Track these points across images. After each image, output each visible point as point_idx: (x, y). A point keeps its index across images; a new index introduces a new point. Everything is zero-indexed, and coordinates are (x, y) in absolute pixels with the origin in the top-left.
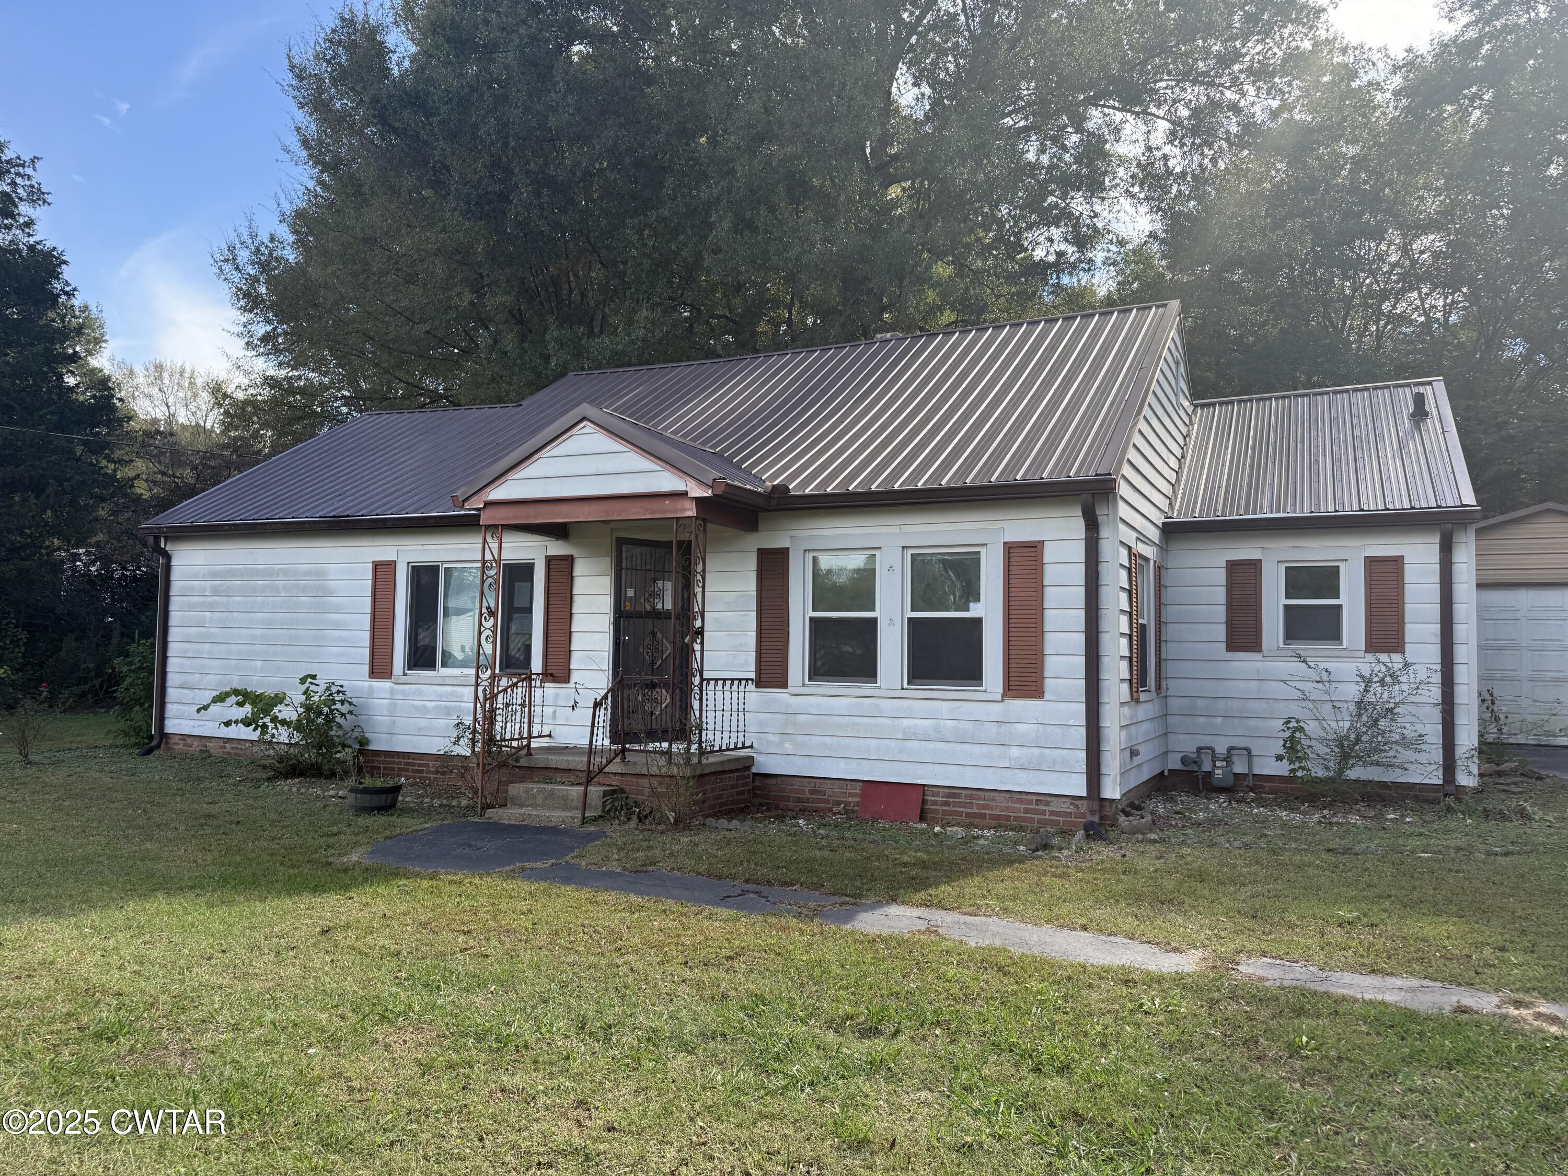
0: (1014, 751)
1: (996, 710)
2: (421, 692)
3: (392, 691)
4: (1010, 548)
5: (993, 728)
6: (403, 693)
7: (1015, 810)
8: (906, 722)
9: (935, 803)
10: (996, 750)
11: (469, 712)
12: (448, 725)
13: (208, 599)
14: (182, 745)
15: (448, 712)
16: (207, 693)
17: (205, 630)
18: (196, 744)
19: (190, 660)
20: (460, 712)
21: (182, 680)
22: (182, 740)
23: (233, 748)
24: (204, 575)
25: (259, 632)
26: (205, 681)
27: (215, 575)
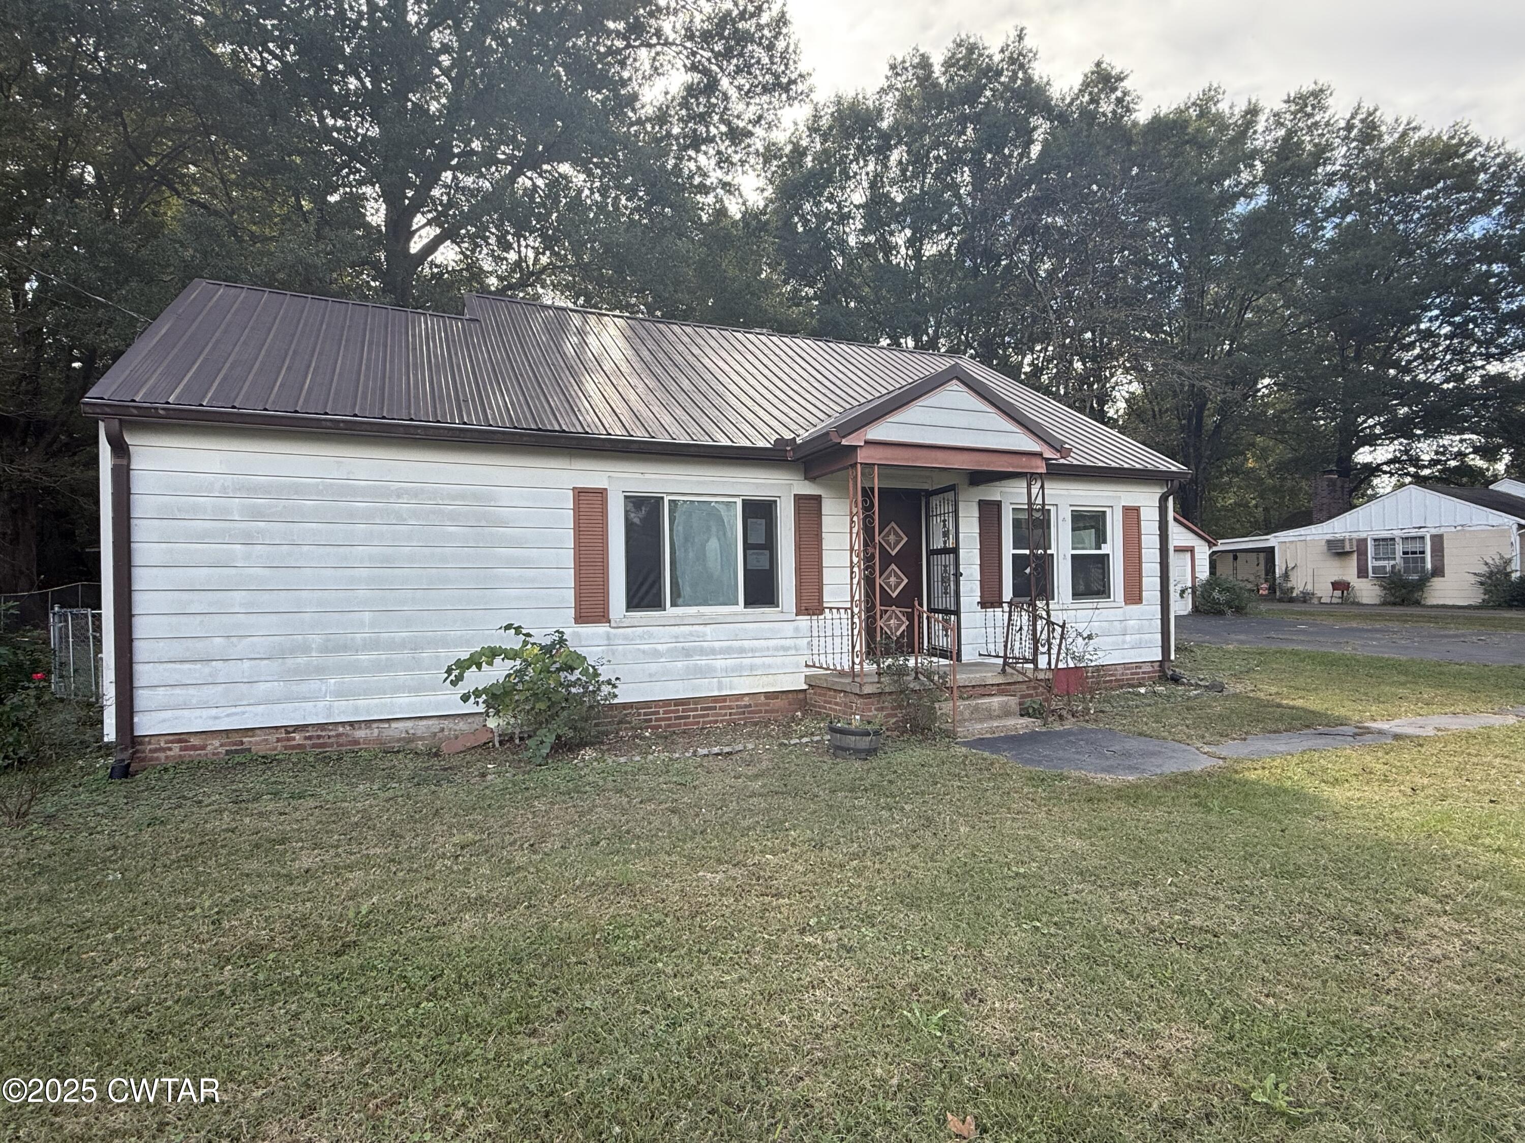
0: (1128, 638)
1: (1121, 613)
2: (651, 636)
3: (609, 636)
4: (1125, 510)
5: (1118, 624)
6: (626, 637)
9: (1088, 678)
10: (1120, 638)
11: (713, 651)
12: (688, 667)
13: (237, 525)
14: (176, 749)
15: (687, 653)
16: (247, 664)
17: (233, 571)
18: (217, 743)
19: (199, 618)
20: (702, 652)
21: (177, 650)
22: (180, 741)
23: (310, 738)
24: (224, 488)
25: (365, 572)
26: (241, 647)
27: (253, 491)
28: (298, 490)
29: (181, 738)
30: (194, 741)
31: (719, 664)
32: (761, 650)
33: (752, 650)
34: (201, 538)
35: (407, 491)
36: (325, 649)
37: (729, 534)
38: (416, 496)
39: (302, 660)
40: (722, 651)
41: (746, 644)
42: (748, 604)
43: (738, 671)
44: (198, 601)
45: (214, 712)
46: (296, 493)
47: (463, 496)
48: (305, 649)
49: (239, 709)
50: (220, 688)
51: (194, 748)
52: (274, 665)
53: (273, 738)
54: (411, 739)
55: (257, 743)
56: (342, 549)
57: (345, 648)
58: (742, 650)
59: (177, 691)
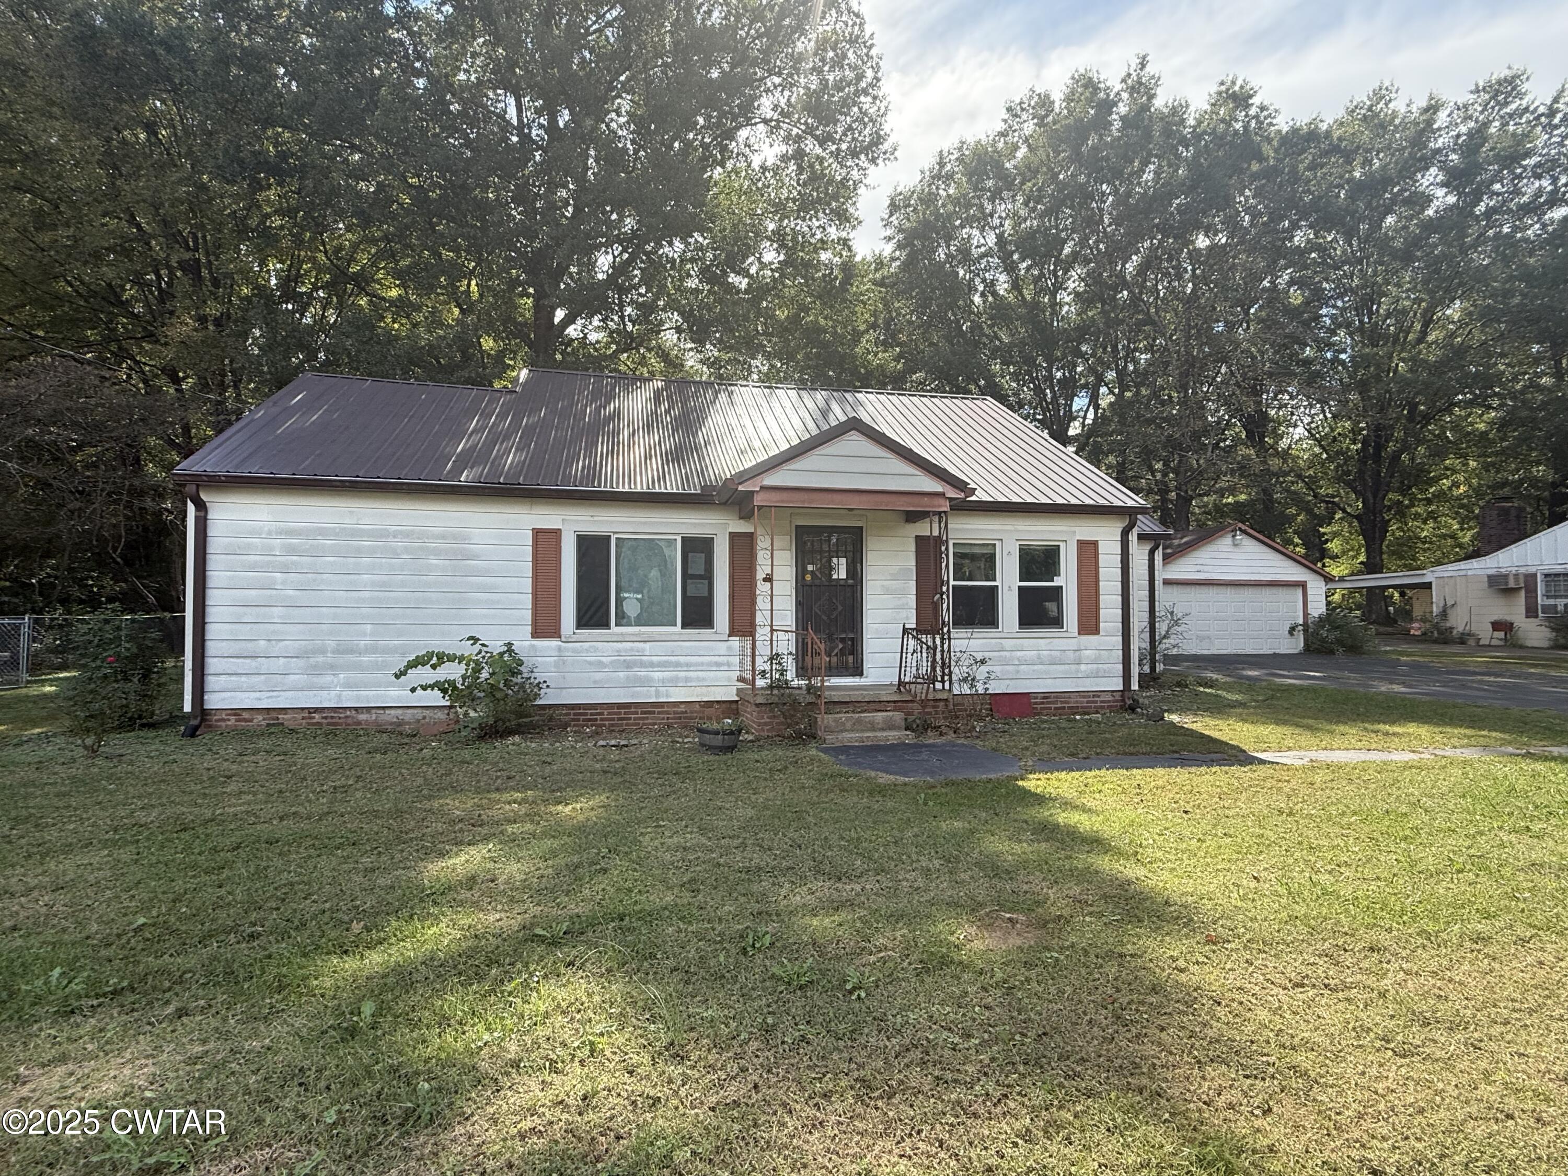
0: (1083, 667)
1: (1072, 645)
2: (596, 649)
3: (559, 649)
4: (1081, 543)
5: (1071, 654)
6: (574, 650)
7: (1082, 702)
8: (1019, 653)
9: (1036, 703)
10: (1073, 667)
11: (652, 664)
12: (628, 677)
13: (278, 558)
14: (232, 721)
15: (628, 666)
16: (282, 660)
17: (274, 592)
18: (260, 718)
19: (249, 626)
20: (642, 664)
21: (235, 648)
22: (235, 715)
23: (325, 718)
24: (269, 533)
25: (367, 594)
26: (277, 649)
27: (290, 533)
28: (322, 532)
29: (236, 712)
30: (246, 715)
31: (657, 675)
32: (697, 664)
33: (687, 665)
34: (253, 567)
35: (401, 532)
36: (337, 651)
37: (669, 566)
38: (408, 536)
39: (320, 659)
40: (660, 664)
41: (682, 659)
42: (684, 626)
43: (674, 683)
44: (250, 615)
45: (258, 695)
46: (320, 535)
47: (443, 537)
48: (323, 651)
49: (275, 694)
50: (263, 677)
51: (246, 720)
52: (301, 663)
53: (299, 716)
54: (401, 723)
55: (289, 720)
56: (352, 577)
57: (351, 651)
58: (678, 664)
59: (233, 678)
